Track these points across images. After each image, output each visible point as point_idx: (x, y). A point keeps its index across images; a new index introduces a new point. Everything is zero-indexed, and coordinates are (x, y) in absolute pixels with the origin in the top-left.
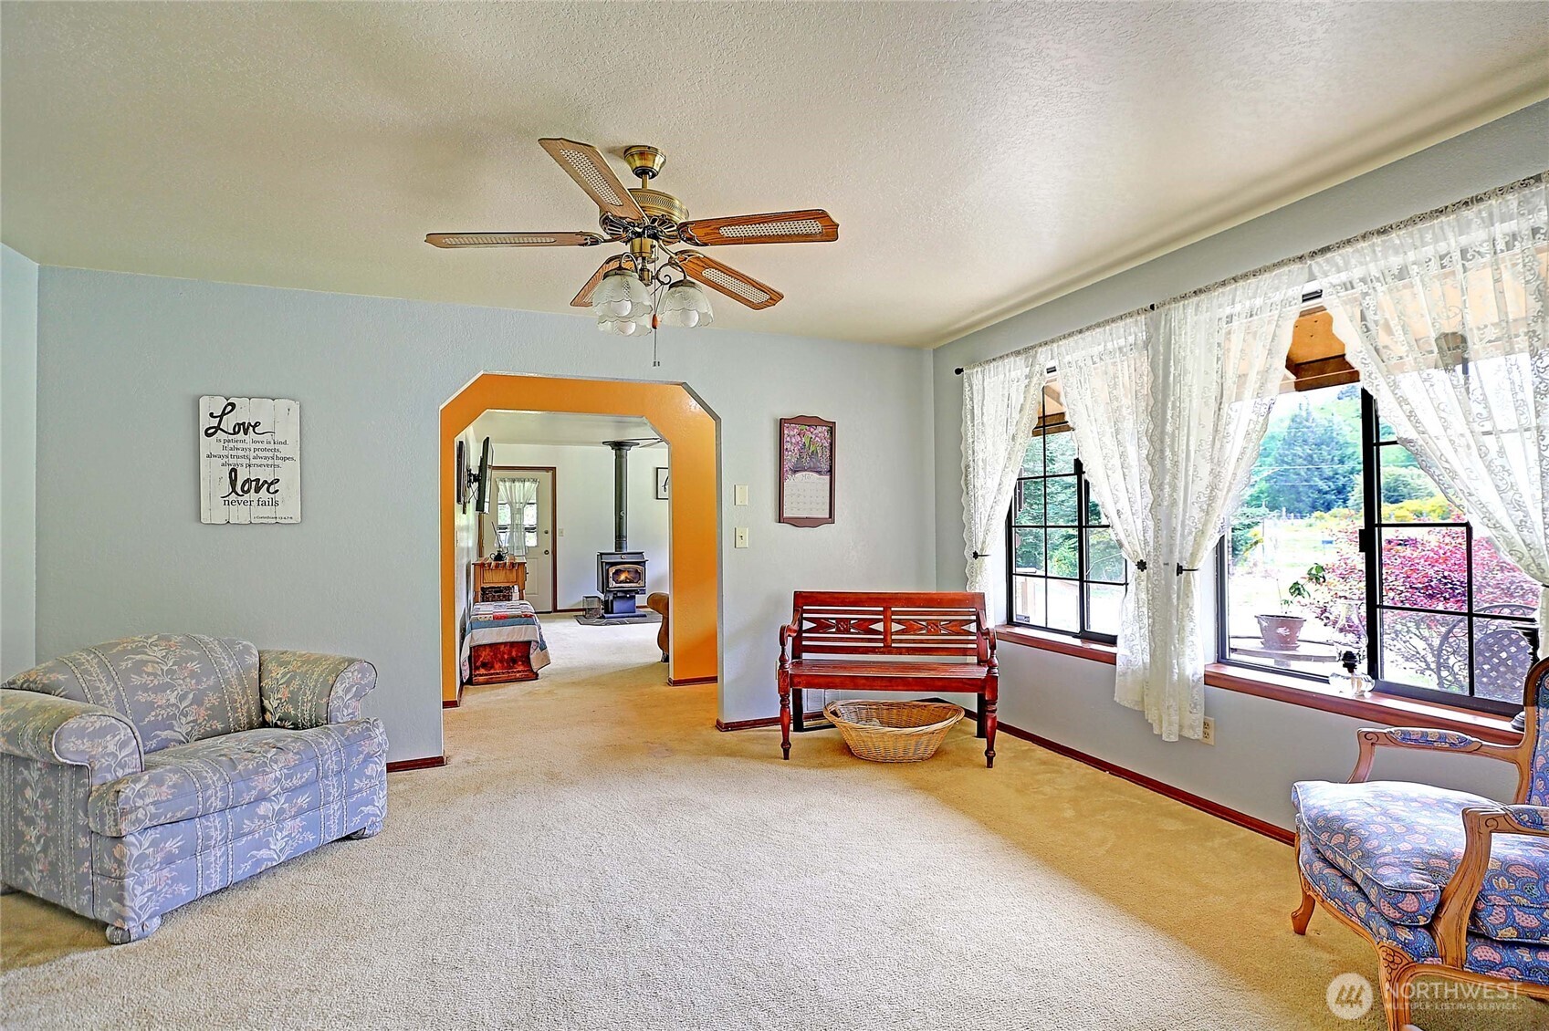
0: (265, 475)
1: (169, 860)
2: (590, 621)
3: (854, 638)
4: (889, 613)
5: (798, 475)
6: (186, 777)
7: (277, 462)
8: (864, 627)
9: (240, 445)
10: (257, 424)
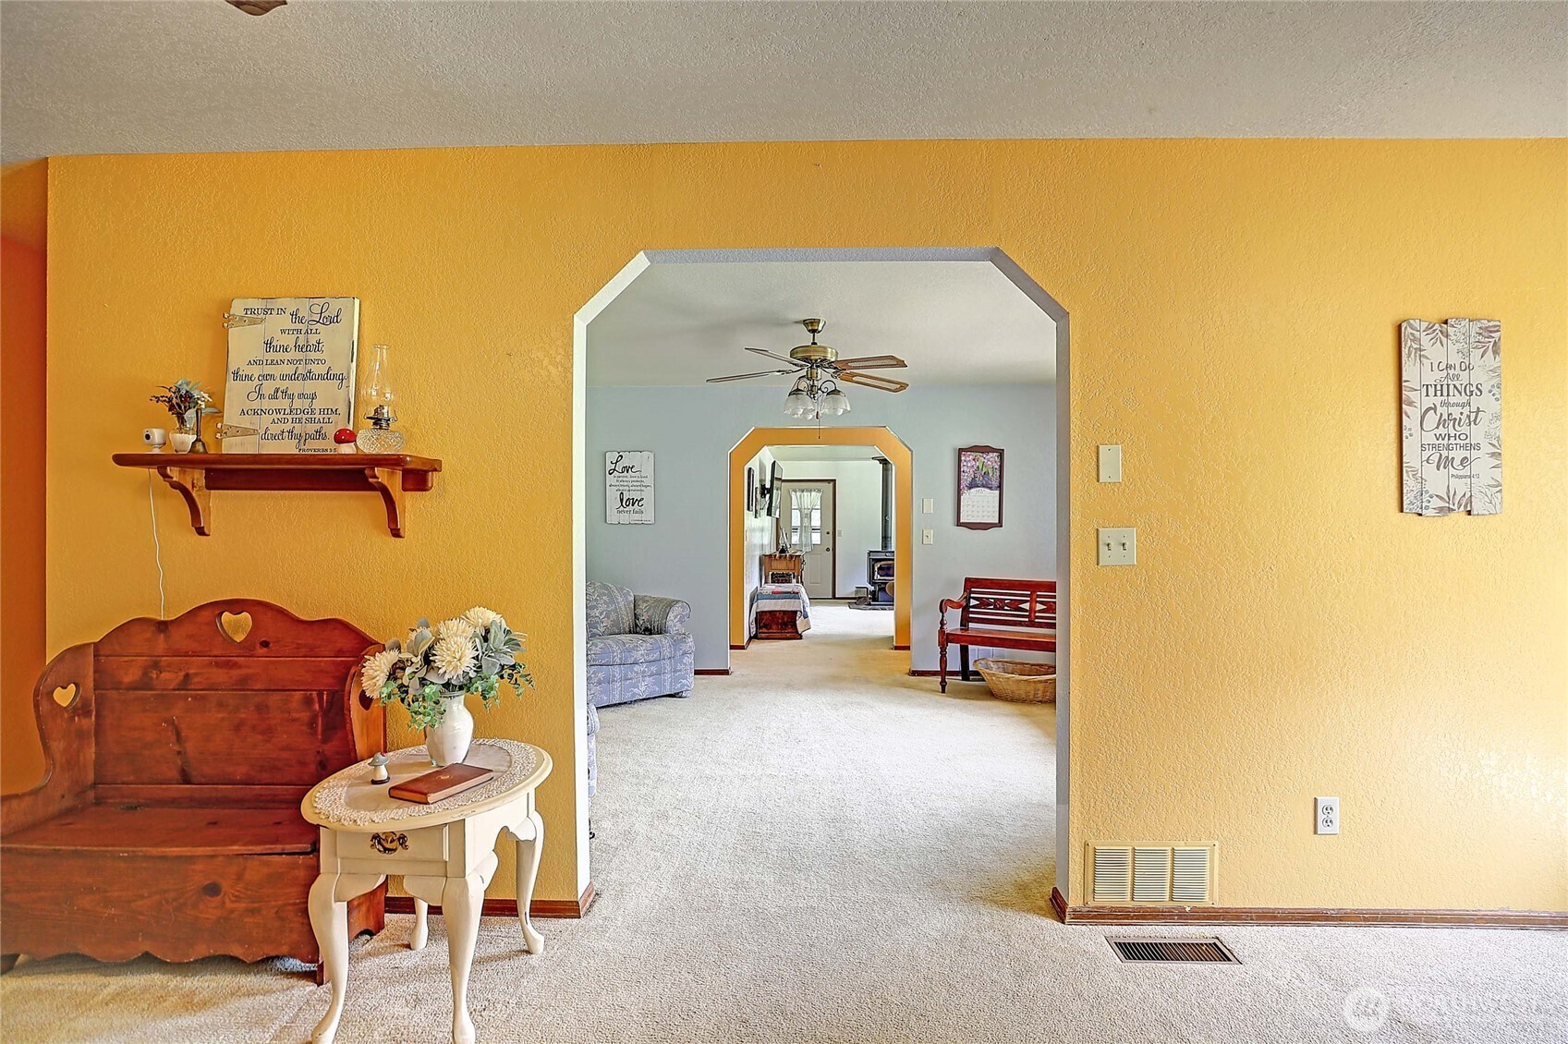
0: (636, 496)
1: (600, 683)
2: (859, 607)
3: (1007, 613)
4: (1034, 596)
5: (972, 490)
6: (605, 645)
7: (643, 488)
8: (1015, 606)
9: (624, 479)
10: (633, 467)
